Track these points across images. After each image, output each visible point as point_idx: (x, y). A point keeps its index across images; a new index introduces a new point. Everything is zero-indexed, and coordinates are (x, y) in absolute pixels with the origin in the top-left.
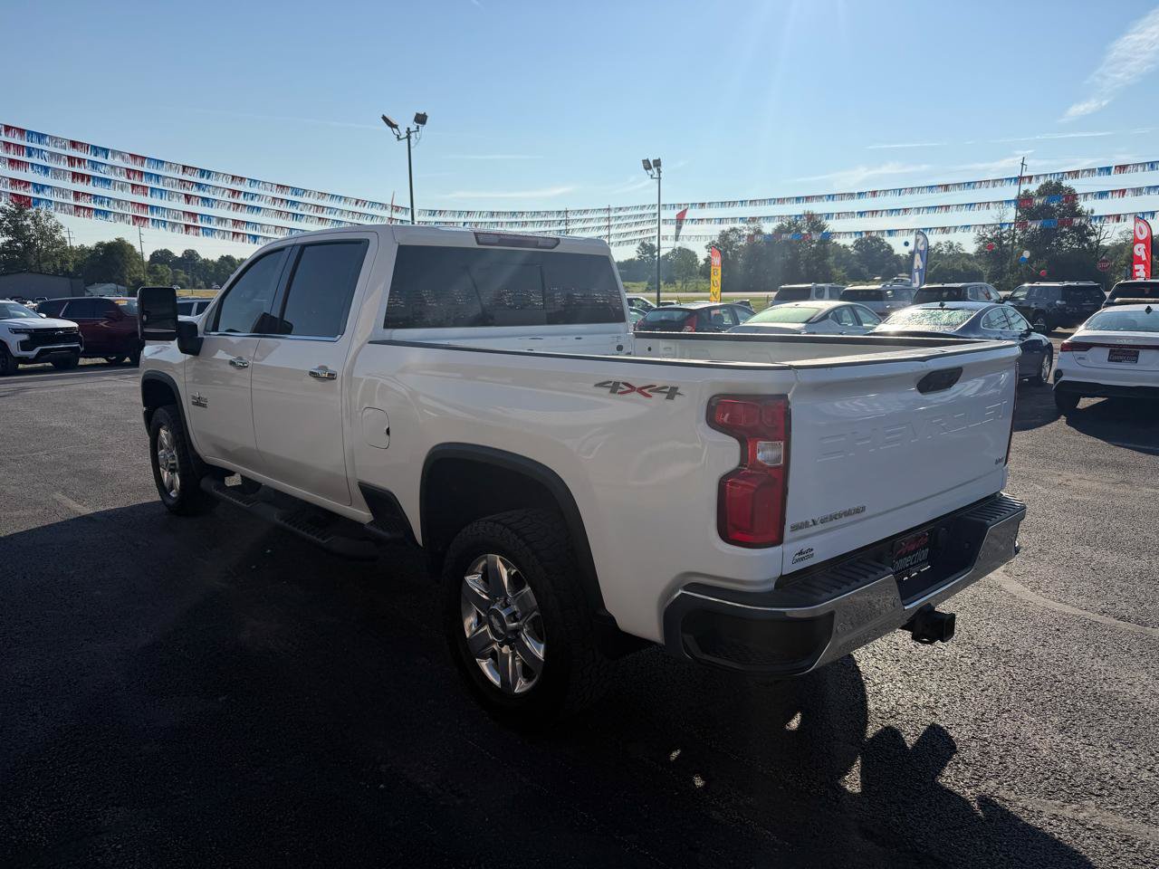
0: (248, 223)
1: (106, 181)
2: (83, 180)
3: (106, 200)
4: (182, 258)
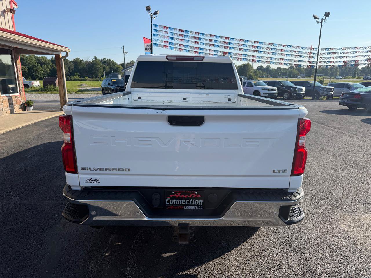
0: (257, 56)
1: (217, 46)
2: (212, 46)
3: (217, 51)
4: (266, 68)
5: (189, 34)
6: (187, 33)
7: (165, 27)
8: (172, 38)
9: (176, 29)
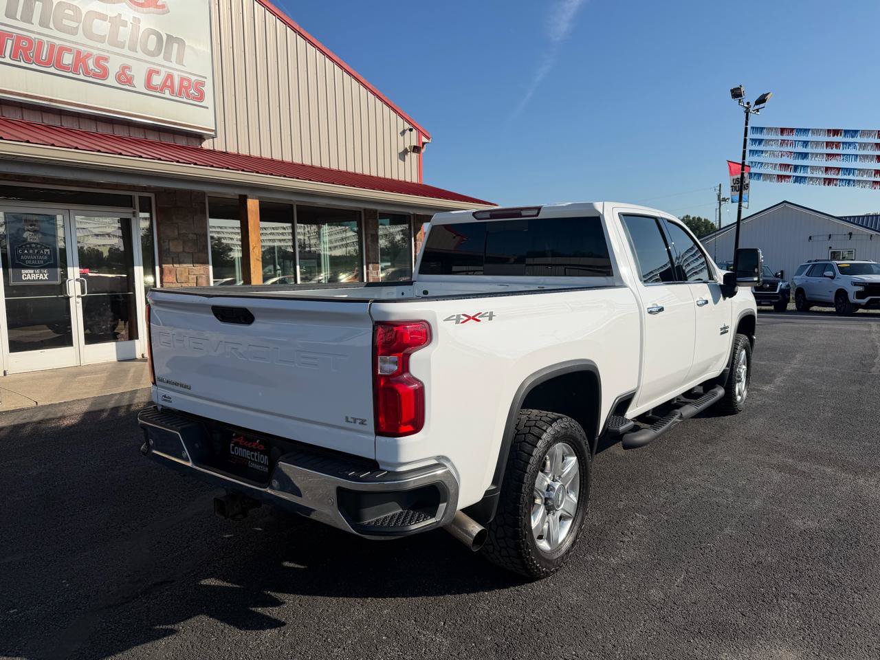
5: (858, 139)
6: (852, 137)
7: (783, 130)
8: (804, 156)
9: (817, 132)
